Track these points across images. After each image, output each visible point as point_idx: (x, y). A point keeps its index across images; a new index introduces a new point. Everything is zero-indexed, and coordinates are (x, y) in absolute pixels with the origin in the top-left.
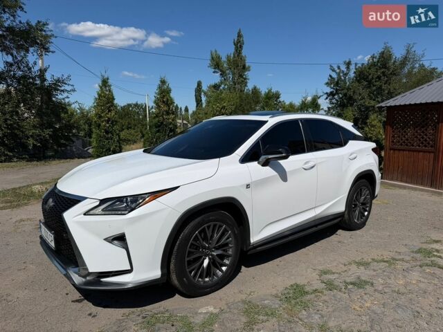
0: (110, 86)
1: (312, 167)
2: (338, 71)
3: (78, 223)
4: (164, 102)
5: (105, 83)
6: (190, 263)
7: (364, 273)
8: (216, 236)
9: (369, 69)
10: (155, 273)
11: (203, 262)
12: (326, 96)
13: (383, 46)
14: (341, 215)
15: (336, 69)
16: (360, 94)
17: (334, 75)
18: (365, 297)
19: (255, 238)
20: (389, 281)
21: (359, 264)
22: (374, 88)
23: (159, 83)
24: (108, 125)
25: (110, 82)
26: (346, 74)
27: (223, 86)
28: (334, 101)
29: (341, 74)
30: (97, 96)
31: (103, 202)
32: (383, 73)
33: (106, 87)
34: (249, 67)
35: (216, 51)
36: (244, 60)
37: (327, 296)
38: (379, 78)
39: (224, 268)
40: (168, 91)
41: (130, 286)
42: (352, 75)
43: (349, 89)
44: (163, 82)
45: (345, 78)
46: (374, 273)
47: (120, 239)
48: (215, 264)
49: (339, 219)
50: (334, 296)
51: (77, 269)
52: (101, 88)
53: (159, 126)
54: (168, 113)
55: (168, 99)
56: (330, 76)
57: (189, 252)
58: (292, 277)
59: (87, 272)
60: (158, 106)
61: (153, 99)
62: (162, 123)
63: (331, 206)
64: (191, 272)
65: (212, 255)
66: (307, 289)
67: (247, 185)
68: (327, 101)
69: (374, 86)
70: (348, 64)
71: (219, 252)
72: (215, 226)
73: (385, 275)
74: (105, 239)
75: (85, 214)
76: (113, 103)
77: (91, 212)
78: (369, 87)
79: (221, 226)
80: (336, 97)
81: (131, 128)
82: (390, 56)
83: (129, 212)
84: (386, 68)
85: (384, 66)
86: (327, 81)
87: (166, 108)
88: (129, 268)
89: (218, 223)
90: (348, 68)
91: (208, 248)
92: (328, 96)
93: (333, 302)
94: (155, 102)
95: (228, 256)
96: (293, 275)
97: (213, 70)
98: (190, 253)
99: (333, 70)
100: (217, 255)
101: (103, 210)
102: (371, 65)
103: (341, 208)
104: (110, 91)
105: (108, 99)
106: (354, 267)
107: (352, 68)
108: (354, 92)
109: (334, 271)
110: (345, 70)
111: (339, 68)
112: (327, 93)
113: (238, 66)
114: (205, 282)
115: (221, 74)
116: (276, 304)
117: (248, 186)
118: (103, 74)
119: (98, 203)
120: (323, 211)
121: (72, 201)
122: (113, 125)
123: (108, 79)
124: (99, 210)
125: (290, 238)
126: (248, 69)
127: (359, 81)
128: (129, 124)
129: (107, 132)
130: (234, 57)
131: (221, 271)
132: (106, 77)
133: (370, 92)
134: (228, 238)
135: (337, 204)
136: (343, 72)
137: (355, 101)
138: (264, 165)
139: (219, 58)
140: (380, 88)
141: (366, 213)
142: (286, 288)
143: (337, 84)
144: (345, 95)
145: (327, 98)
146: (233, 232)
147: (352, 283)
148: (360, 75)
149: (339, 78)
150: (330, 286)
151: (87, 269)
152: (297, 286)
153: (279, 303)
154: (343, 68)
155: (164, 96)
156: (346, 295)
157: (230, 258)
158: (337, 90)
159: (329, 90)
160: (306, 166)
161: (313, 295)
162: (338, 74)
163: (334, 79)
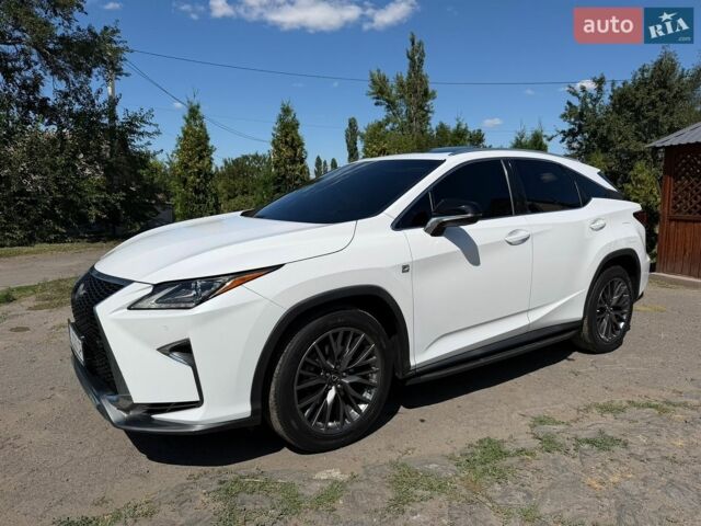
0: (201, 118)
1: (524, 240)
2: (582, 95)
3: (119, 322)
4: (286, 143)
5: (194, 113)
6: (303, 394)
7: (611, 425)
8: (349, 352)
9: (637, 89)
10: (242, 409)
11: (325, 395)
12: (561, 137)
14: (574, 326)
15: (579, 91)
16: (620, 133)
17: (576, 102)
18: (611, 466)
19: (419, 357)
20: (657, 440)
21: (606, 409)
22: (645, 121)
23: (280, 112)
24: (198, 180)
25: (202, 111)
26: (596, 100)
27: (391, 124)
28: (575, 145)
29: (588, 100)
30: (181, 135)
31: (158, 287)
32: (661, 95)
33: (195, 119)
34: (434, 93)
35: (379, 71)
36: (426, 82)
37: (541, 460)
38: (653, 104)
39: (363, 407)
40: (295, 126)
41: (198, 428)
42: (606, 100)
43: (599, 124)
44: (286, 111)
45: (594, 106)
46: (632, 425)
47: (183, 349)
48: (345, 398)
49: (573, 332)
50: (554, 461)
51: (114, 398)
52: (187, 121)
53: (279, 182)
54: (293, 162)
55: (293, 139)
56: (569, 103)
57: (301, 375)
58: (483, 427)
59: (129, 403)
60: (278, 150)
61: (271, 138)
62: (284, 177)
63: (556, 309)
64: (304, 410)
65: (342, 383)
66: (507, 447)
67: (404, 267)
68: (564, 145)
69: (644, 118)
70: (600, 82)
71: (355, 379)
72: (346, 334)
73: (652, 430)
74: (160, 350)
75: (129, 308)
76: (207, 146)
77: (140, 305)
78: (638, 120)
79: (356, 336)
80: (579, 137)
81: (247, 193)
82: (674, 67)
83: (197, 305)
84: (665, 87)
85: (663, 84)
86: (563, 111)
87: (290, 153)
88: (198, 399)
89: (352, 330)
90: (599, 89)
91: (336, 372)
92: (566, 136)
93: (552, 471)
94: (273, 143)
95: (369, 387)
96: (484, 424)
97: (375, 101)
98: (302, 379)
99: (574, 94)
100: (351, 384)
101: (157, 301)
102: (640, 83)
103: (576, 313)
104: (202, 126)
105: (199, 138)
106: (595, 414)
107: (607, 88)
108: (609, 130)
109: (557, 420)
110: (595, 93)
111: (583, 89)
112: (563, 132)
113: (417, 92)
114: (328, 428)
115: (388, 107)
116: (449, 471)
117: (405, 269)
118: (191, 99)
119: (150, 290)
120: (542, 318)
121: (111, 286)
122: (207, 181)
123: (198, 107)
124: (152, 302)
125: (482, 361)
126: (433, 96)
127: (619, 112)
128: (245, 186)
129: (197, 191)
130: (410, 77)
131: (358, 411)
132: (195, 103)
133: (638, 129)
134: (370, 356)
135: (569, 307)
136: (591, 96)
137: (611, 144)
138: (435, 233)
139: (384, 80)
140: (655, 121)
141: (622, 325)
142: (470, 446)
143: (581, 116)
144: (594, 134)
145: (563, 141)
146: (379, 346)
147: (588, 442)
148: (619, 100)
149: (585, 106)
150: (549, 444)
151: (130, 398)
152: (490, 441)
153: (455, 468)
154: (590, 86)
155: (287, 134)
156: (577, 461)
157: (373, 391)
158: (580, 127)
159: (566, 126)
160: (511, 239)
161: (516, 459)
162: (583, 100)
163: (575, 107)
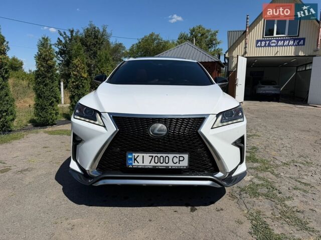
2: (64, 36)
13: (89, 23)
15: (63, 34)
17: (62, 39)
26: (70, 39)
29: (67, 39)
31: (218, 116)
32: (97, 42)
56: (59, 39)
69: (91, 50)
70: (72, 32)
74: (233, 144)
75: (212, 128)
77: (215, 126)
82: (98, 31)
83: (243, 119)
84: (97, 39)
85: (96, 37)
86: (56, 42)
90: (72, 35)
92: (58, 54)
99: (61, 34)
110: (70, 36)
111: (65, 33)
119: (215, 118)
124: (218, 123)
136: (68, 37)
143: (65, 45)
149: (66, 42)
154: (68, 34)
158: (63, 50)
159: (57, 50)
162: (65, 38)
163: (61, 41)
